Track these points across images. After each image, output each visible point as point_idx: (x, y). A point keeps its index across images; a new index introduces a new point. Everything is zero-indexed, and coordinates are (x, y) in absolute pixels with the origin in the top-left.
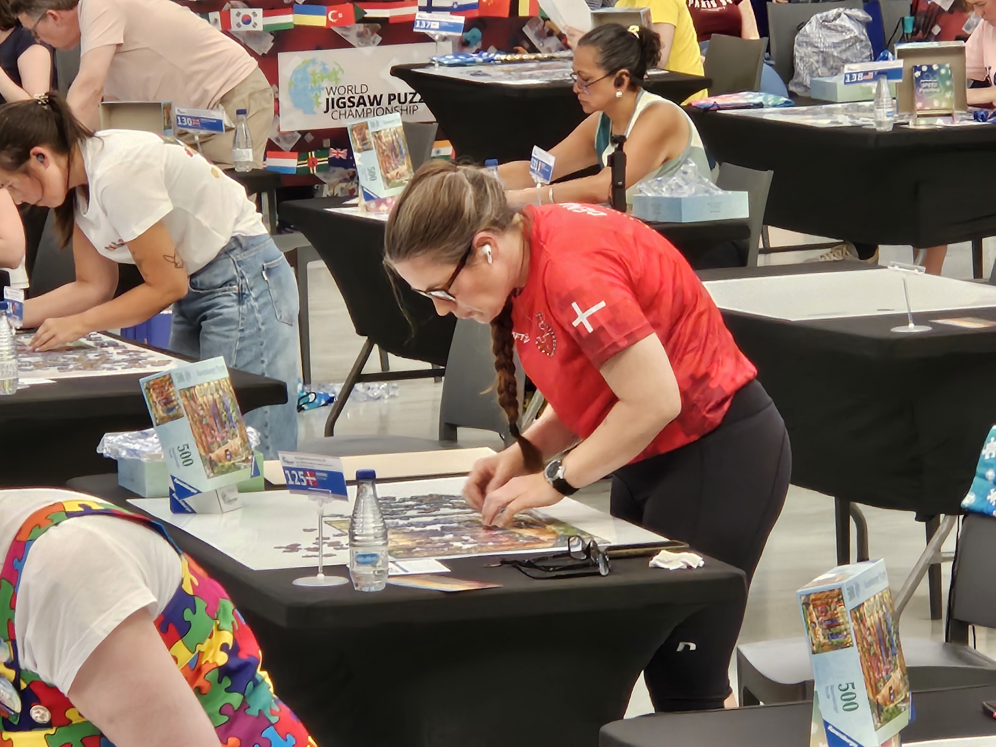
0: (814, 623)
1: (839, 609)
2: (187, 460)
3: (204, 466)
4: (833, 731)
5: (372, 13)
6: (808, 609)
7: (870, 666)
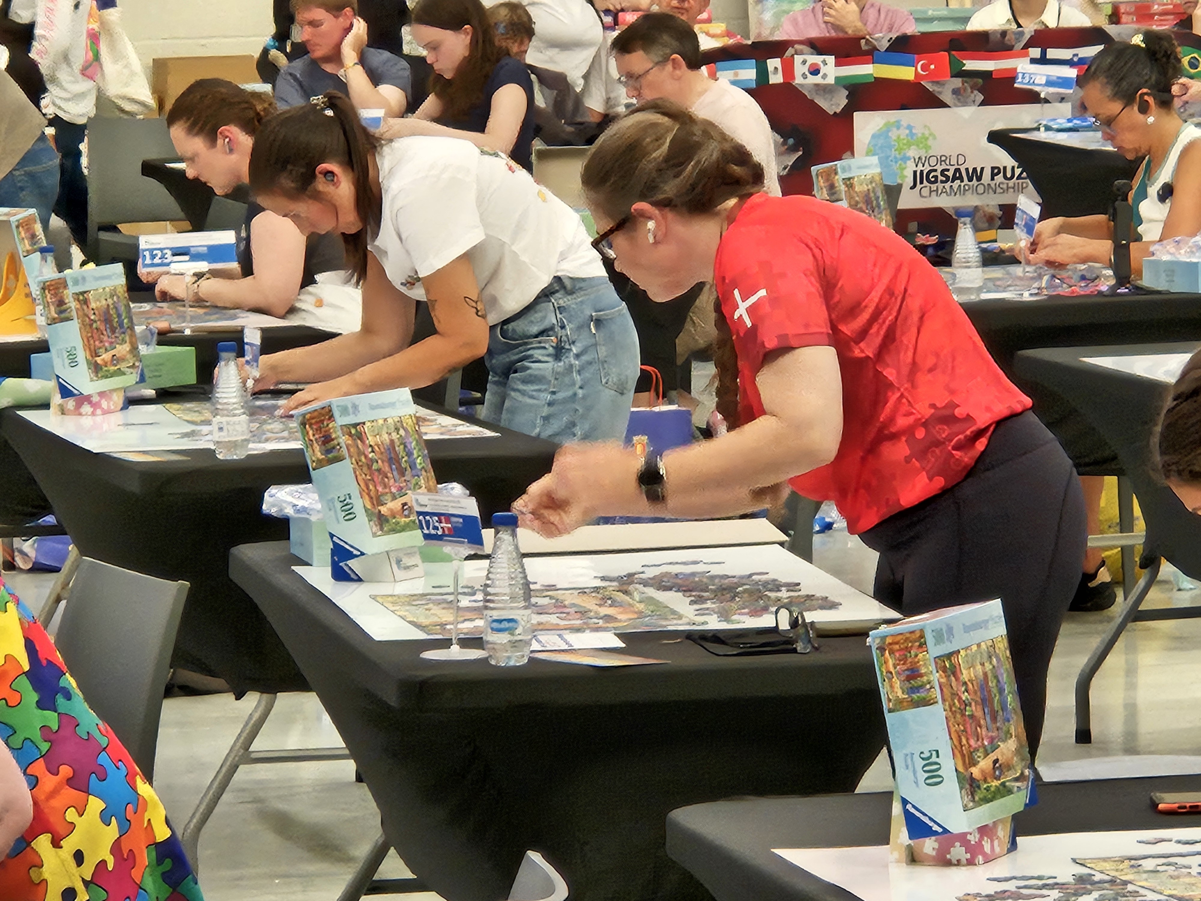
0: (891, 673)
1: (920, 656)
2: (349, 515)
3: (370, 521)
4: (913, 810)
5: (971, 65)
6: (882, 655)
7: (963, 731)
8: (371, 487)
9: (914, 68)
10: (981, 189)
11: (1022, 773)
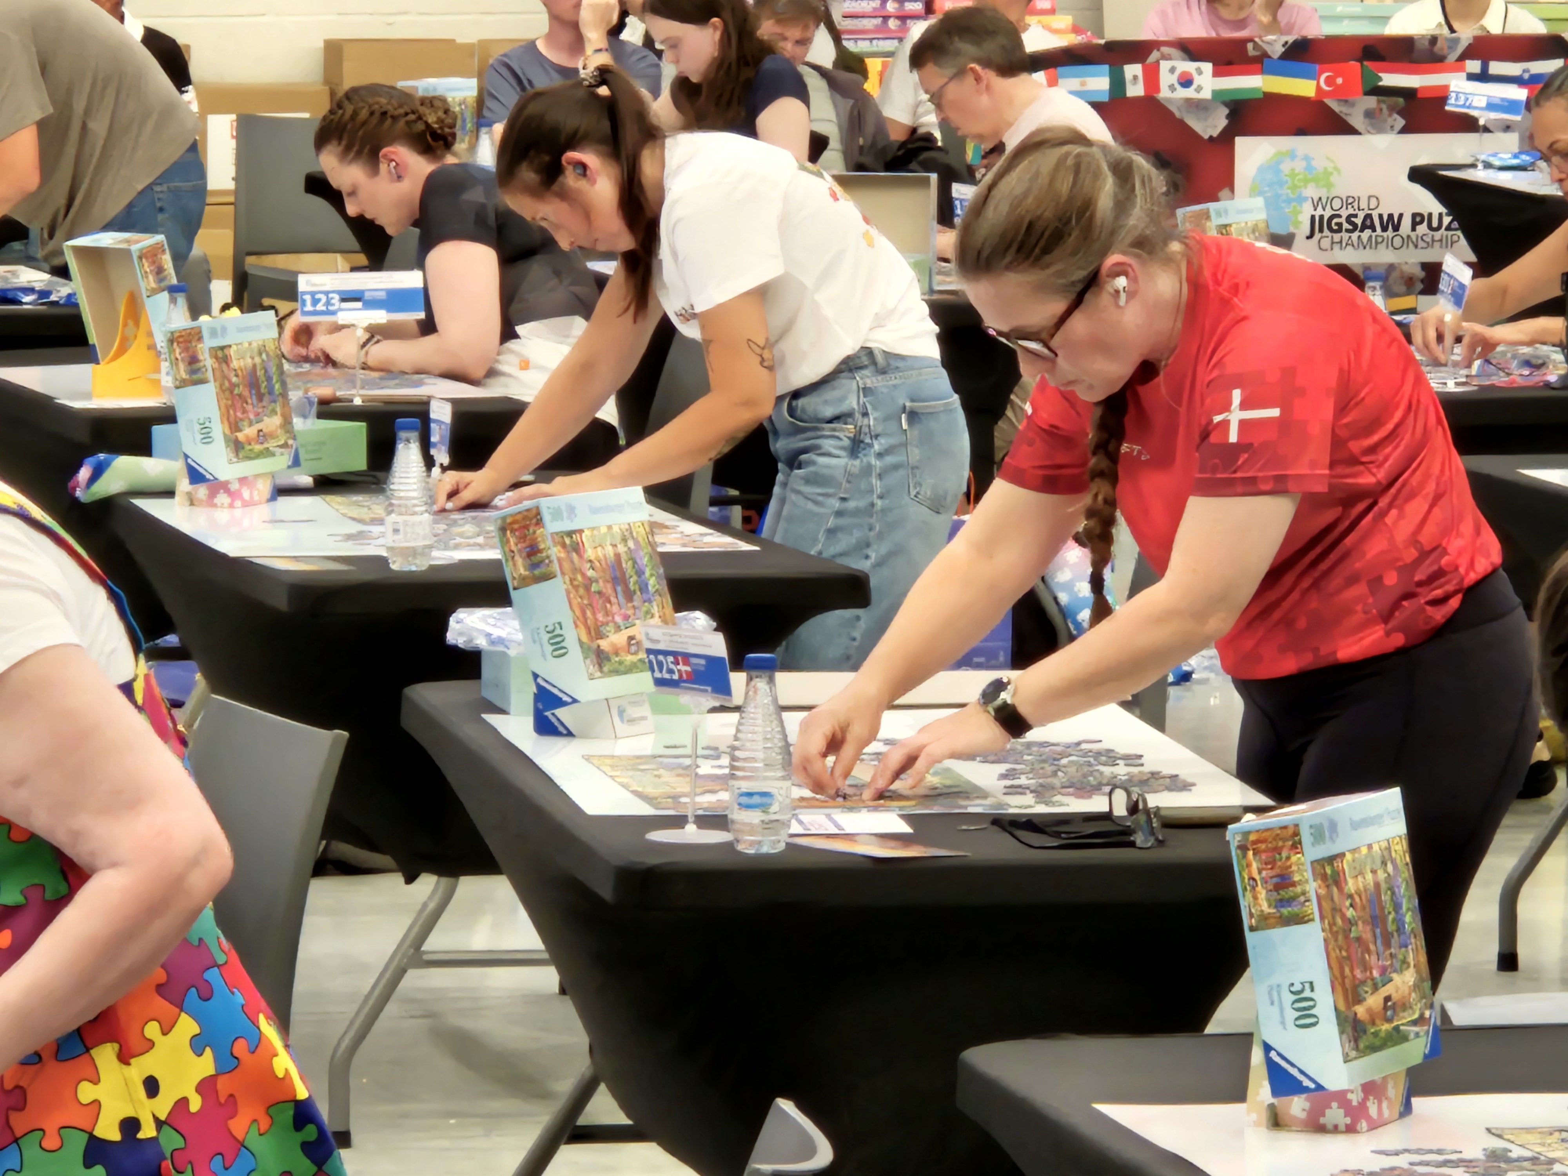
0: (1254, 879)
1: (1294, 858)
2: (559, 648)
3: (585, 658)
4: (1277, 1059)
5: (1390, 80)
6: (1245, 856)
7: (1344, 957)
8: (589, 614)
9: (1314, 83)
10: (1397, 241)
11: (1422, 1016)
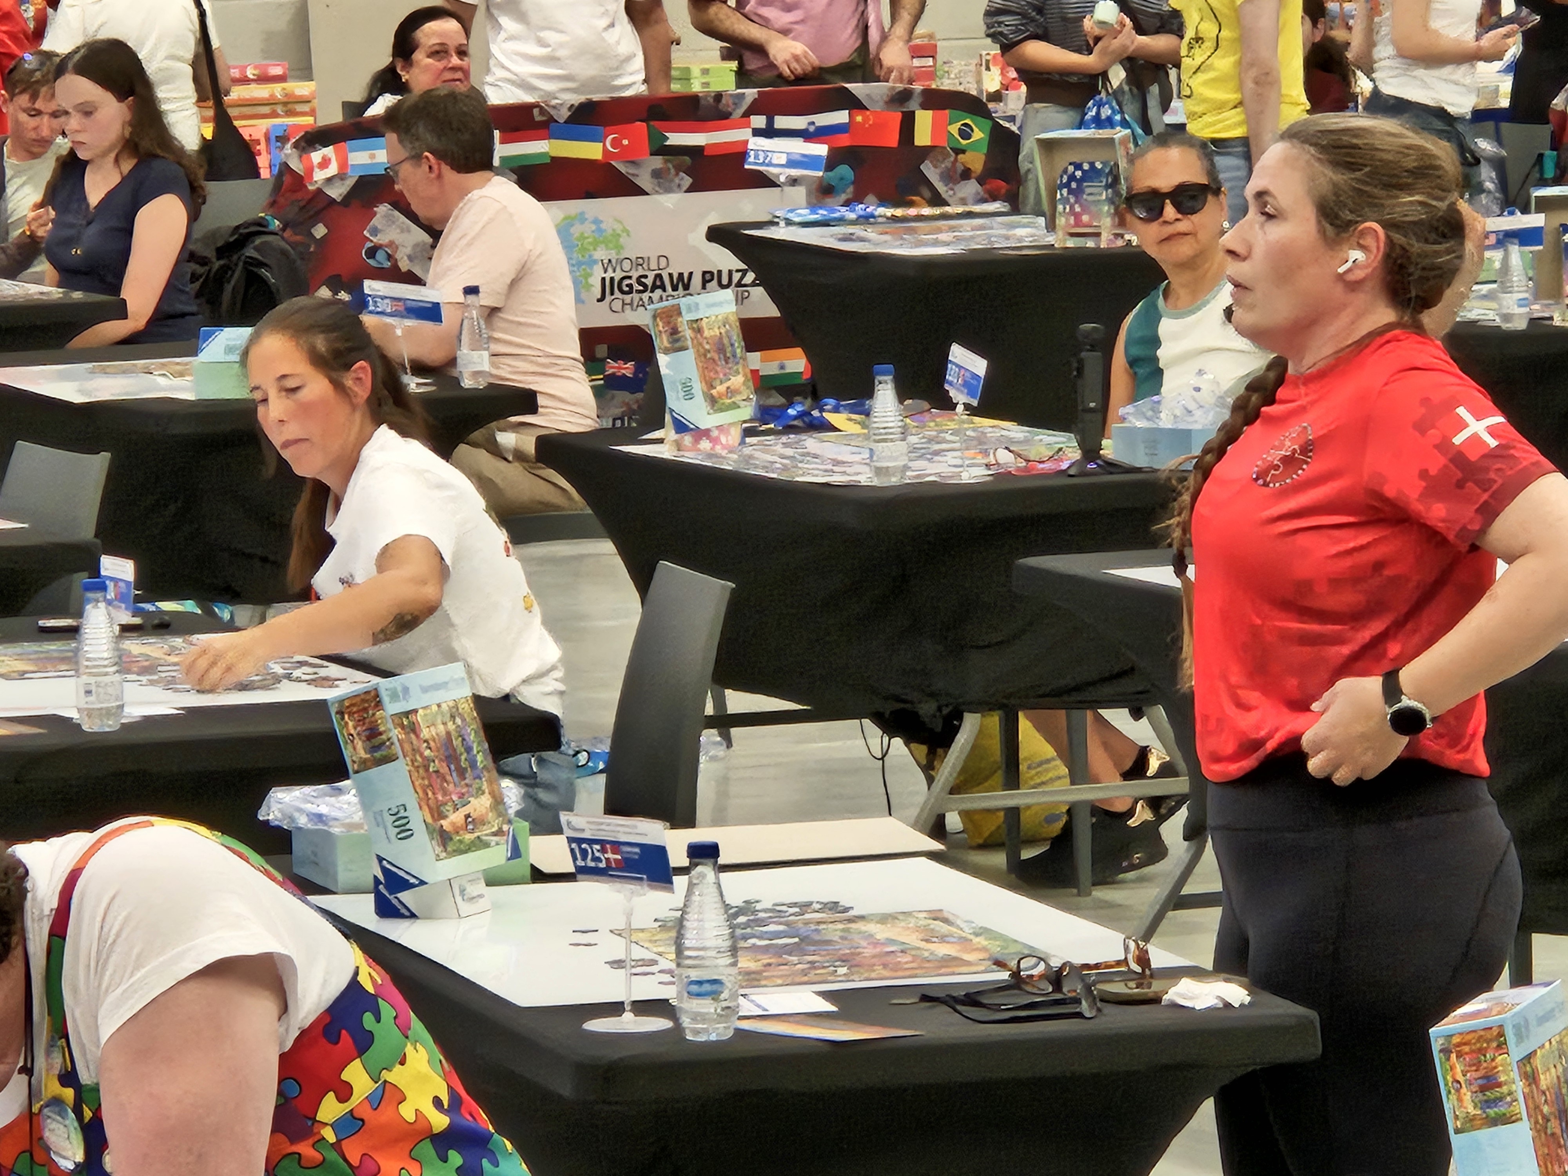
0: (1458, 1082)
1: (1499, 1059)
2: (405, 832)
3: (431, 839)
5: (676, 139)
6: (1448, 1059)
7: (1547, 1154)
8: (430, 795)
9: (601, 145)
